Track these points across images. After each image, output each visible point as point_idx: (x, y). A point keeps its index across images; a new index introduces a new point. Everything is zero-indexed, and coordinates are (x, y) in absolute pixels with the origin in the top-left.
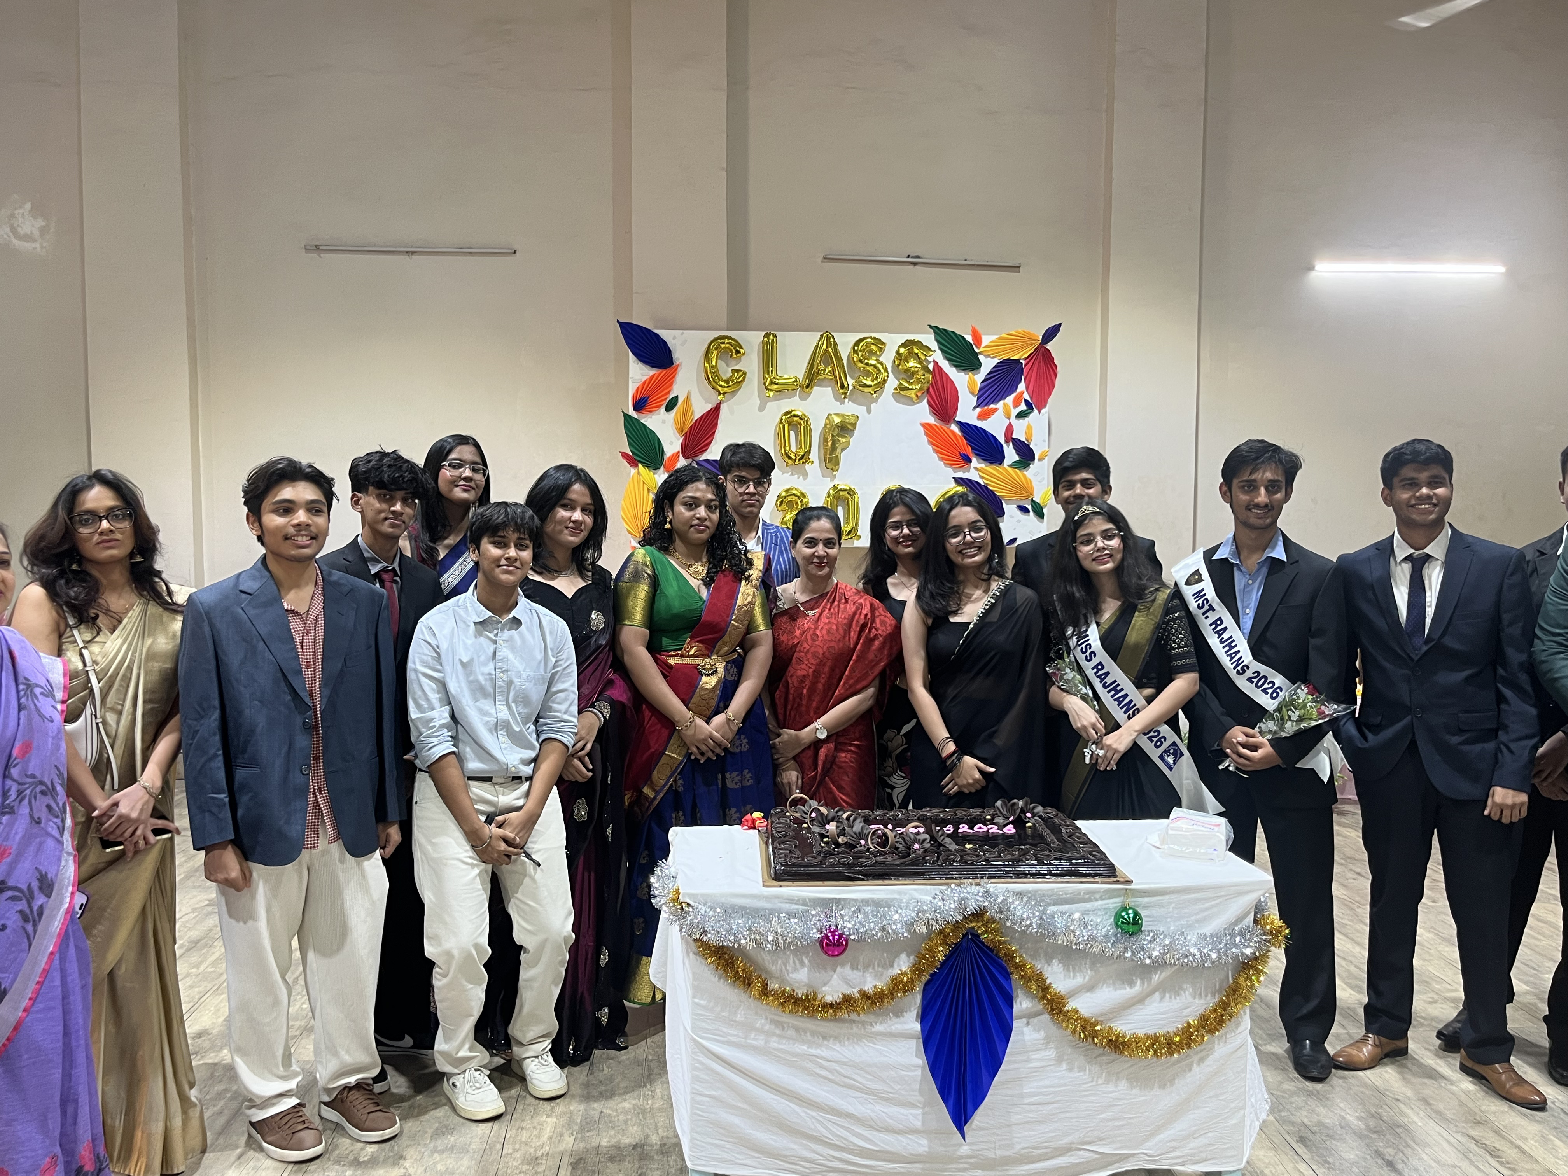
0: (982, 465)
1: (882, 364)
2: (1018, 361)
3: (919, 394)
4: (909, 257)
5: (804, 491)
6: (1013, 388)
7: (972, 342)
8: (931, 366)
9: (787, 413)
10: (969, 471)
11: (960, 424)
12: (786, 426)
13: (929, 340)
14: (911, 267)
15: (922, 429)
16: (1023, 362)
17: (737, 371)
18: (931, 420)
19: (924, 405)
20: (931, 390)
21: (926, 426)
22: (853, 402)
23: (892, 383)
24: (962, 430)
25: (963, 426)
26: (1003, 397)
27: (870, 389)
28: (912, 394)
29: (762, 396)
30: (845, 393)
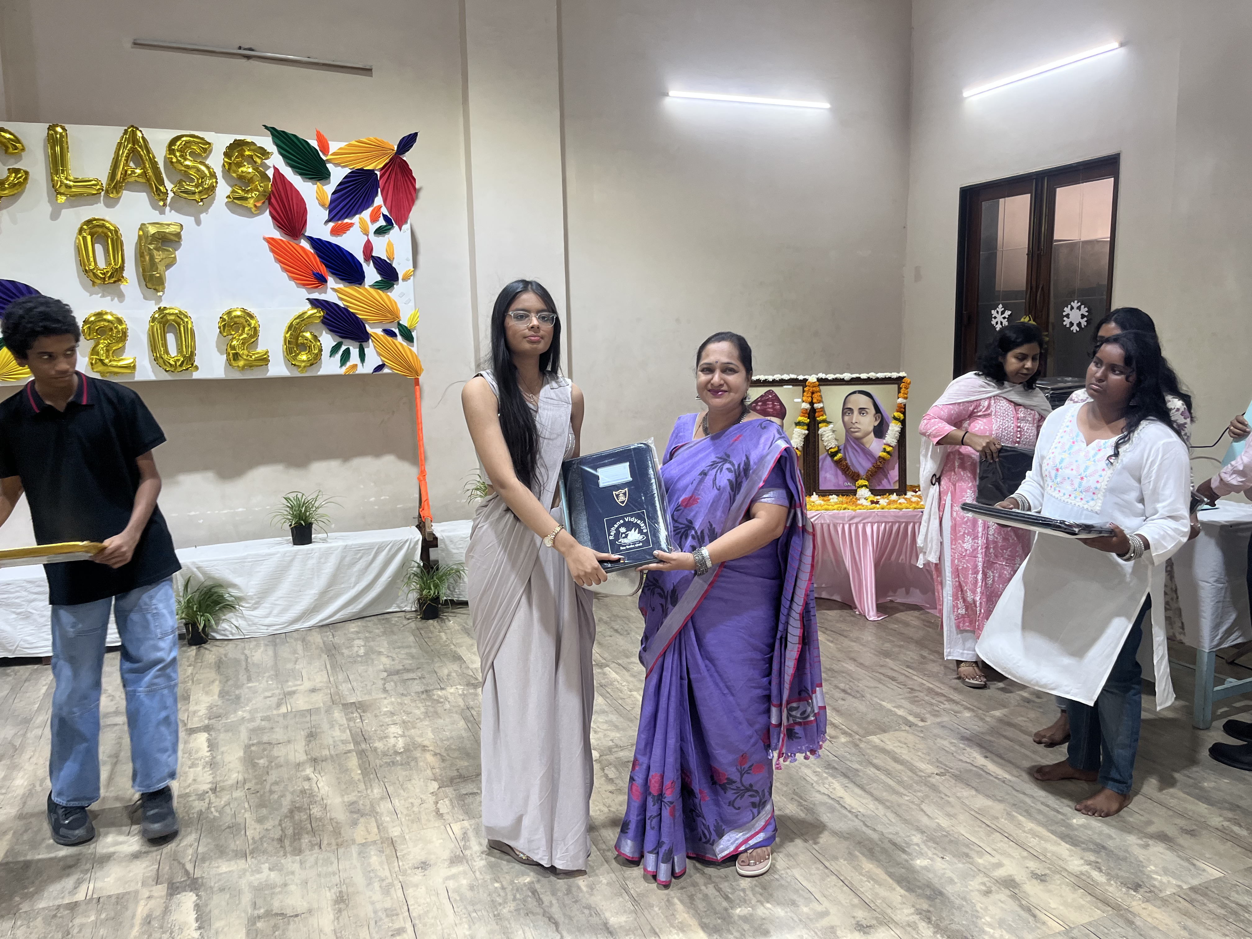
0: (341, 286)
1: (208, 168)
2: (372, 172)
3: (259, 205)
4: (240, 48)
5: (120, 316)
6: (367, 202)
7: (317, 148)
8: (270, 173)
9: (89, 222)
10: (326, 293)
11: (311, 240)
12: (89, 238)
13: (267, 142)
14: (244, 61)
15: (266, 244)
16: (378, 173)
17: (17, 171)
18: (277, 234)
19: (267, 217)
20: (273, 200)
21: (271, 241)
22: (176, 211)
23: (223, 190)
24: (314, 247)
25: (313, 241)
26: (359, 211)
27: (197, 197)
28: (251, 203)
29: (52, 201)
30: (164, 200)
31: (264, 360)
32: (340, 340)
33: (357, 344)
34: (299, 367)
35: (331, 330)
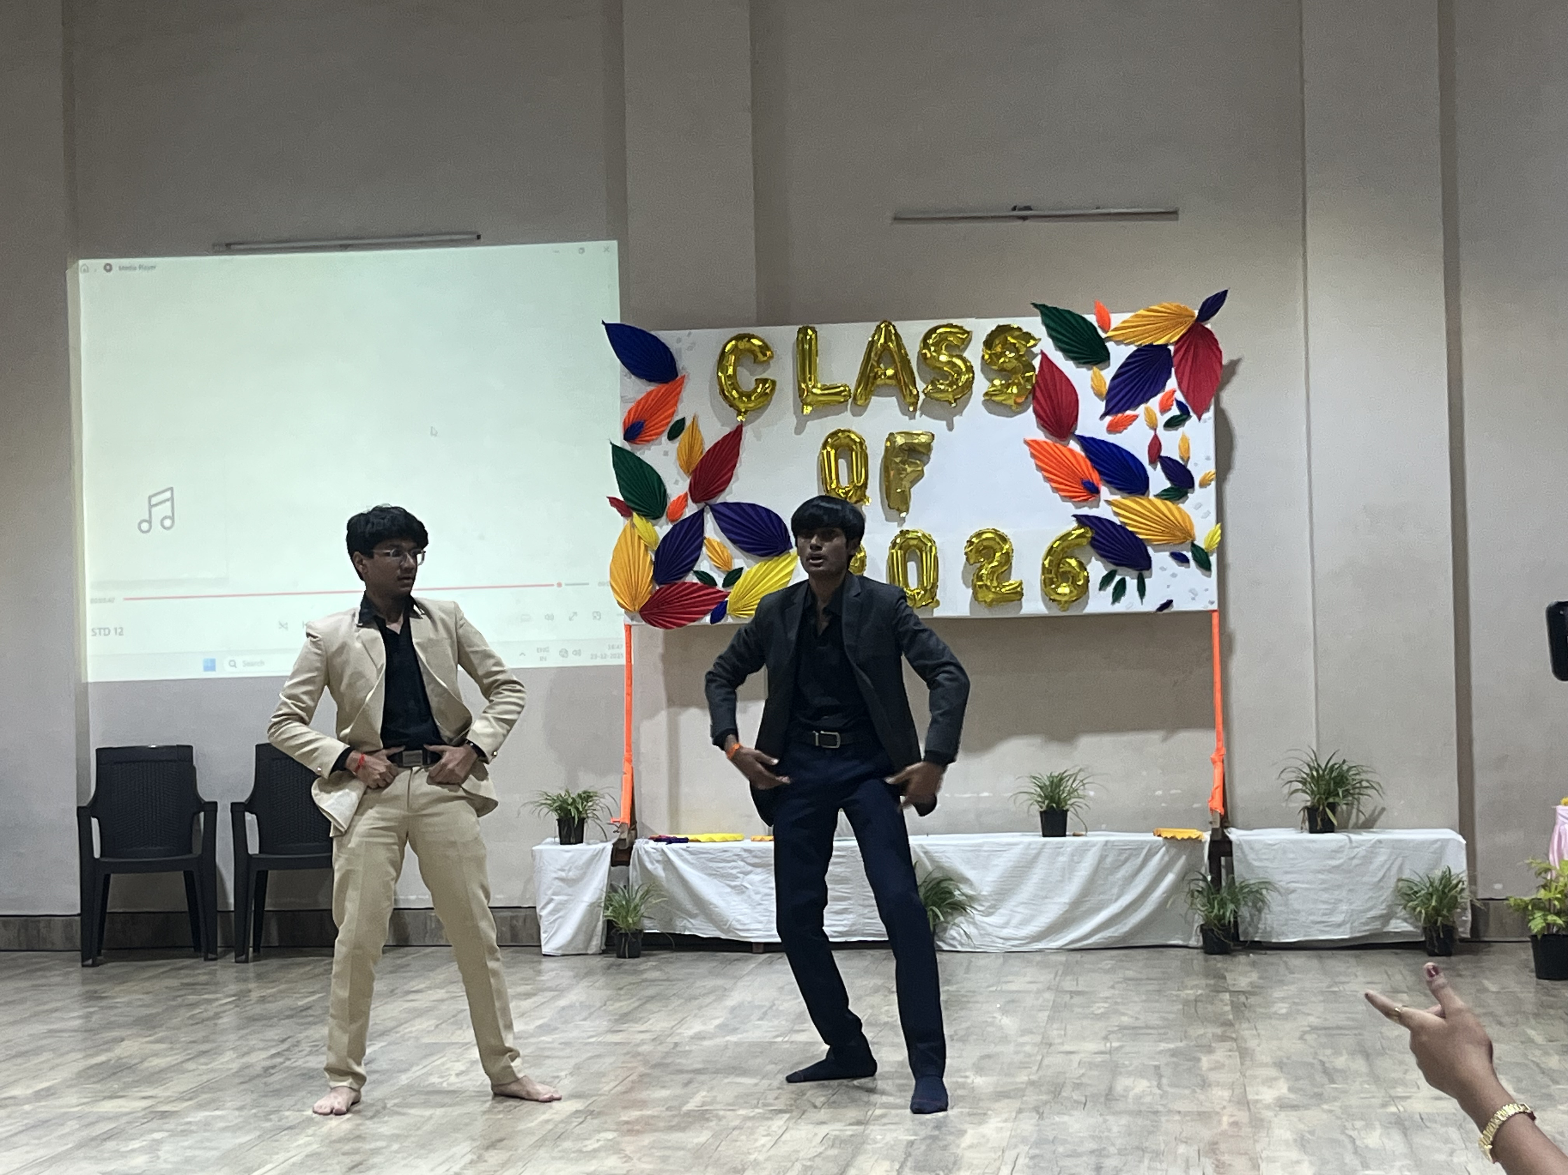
0: (1117, 498)
1: (965, 361)
2: (1164, 347)
3: (1022, 401)
4: (1014, 209)
6: (1156, 385)
7: (1096, 324)
8: (1037, 361)
9: (834, 434)
10: (1098, 506)
11: (1082, 439)
12: (833, 452)
13: (1034, 325)
14: (1020, 223)
15: (1027, 448)
16: (1172, 348)
17: (765, 381)
18: (1040, 435)
19: (1029, 415)
20: (1038, 394)
21: (1033, 445)
22: (927, 416)
24: (1085, 448)
25: (1085, 442)
26: (1146, 400)
27: (950, 397)
28: (1011, 400)
29: (798, 412)
30: (915, 404)
31: (1017, 594)
32: (1113, 567)
33: (1136, 573)
34: (1059, 602)
35: (1102, 556)
